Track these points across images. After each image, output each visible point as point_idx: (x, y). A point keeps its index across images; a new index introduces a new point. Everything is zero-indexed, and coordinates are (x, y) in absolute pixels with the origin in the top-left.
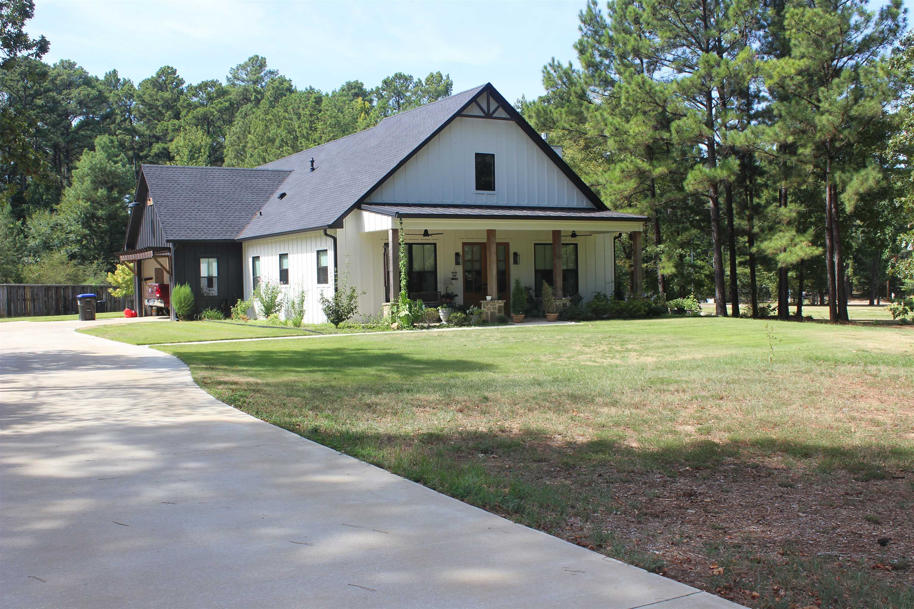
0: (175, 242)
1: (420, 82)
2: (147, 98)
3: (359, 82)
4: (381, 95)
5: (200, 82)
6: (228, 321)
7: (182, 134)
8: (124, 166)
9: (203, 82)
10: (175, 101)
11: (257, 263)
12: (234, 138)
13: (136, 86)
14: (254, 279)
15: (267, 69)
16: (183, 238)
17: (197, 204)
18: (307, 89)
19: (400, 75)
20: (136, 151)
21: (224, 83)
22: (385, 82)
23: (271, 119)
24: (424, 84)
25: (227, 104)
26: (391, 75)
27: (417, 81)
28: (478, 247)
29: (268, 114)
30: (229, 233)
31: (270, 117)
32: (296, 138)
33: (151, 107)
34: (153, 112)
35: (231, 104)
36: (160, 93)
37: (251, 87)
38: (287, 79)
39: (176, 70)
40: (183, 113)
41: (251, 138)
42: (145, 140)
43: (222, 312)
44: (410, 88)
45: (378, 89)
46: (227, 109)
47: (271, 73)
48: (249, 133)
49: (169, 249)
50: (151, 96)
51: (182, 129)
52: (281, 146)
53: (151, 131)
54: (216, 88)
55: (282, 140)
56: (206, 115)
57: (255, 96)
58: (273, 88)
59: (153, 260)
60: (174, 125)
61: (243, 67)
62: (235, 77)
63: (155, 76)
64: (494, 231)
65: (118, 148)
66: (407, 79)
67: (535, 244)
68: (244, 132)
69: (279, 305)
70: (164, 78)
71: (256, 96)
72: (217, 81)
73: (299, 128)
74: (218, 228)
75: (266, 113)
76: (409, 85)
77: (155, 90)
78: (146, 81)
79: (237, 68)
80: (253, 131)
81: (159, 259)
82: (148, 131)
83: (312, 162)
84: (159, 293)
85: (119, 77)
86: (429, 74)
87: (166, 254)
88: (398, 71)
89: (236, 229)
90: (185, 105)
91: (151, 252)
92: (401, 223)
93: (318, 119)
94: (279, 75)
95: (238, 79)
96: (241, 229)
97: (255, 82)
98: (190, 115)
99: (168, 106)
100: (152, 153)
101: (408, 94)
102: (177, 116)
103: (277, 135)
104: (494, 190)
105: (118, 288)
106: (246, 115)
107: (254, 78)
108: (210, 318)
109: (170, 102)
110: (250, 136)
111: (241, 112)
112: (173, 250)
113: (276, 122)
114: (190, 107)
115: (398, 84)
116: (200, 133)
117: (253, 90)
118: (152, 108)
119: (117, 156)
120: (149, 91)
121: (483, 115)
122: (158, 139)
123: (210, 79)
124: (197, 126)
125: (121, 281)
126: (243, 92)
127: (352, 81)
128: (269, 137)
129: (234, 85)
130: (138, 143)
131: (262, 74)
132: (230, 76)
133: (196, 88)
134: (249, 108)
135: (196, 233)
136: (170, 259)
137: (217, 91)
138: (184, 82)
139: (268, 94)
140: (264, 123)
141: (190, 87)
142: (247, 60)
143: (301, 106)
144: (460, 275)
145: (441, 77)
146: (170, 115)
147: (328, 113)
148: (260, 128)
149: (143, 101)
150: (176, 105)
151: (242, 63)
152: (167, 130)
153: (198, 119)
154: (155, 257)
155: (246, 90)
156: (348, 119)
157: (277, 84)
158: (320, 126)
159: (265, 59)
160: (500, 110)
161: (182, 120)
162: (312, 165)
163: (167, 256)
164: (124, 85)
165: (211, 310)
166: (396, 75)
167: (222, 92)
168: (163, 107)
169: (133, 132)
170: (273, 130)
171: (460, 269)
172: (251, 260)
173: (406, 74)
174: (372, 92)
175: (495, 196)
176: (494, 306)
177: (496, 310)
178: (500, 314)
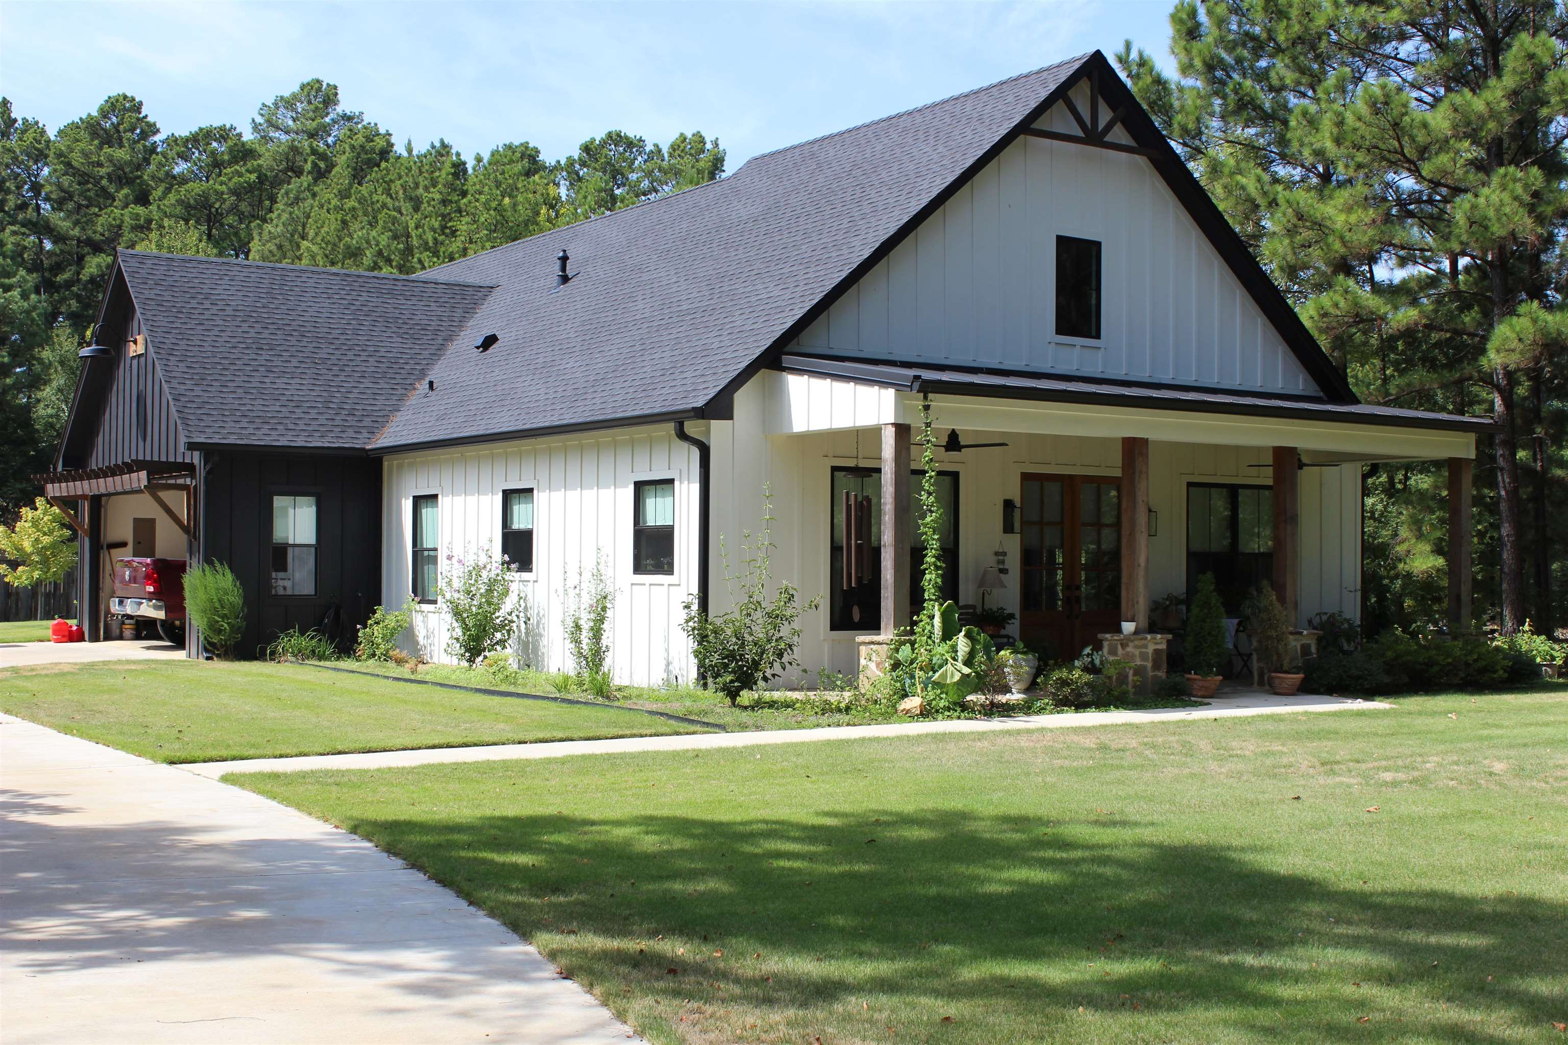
0: (207, 450)
1: (660, 151)
2: (77, 159)
3: (531, 145)
4: (577, 174)
5: (195, 129)
6: (347, 664)
7: (154, 235)
8: (25, 296)
9: (201, 129)
10: (138, 167)
11: (427, 513)
12: (271, 246)
13: (52, 133)
14: (415, 554)
15: (339, 109)
16: (232, 440)
17: (265, 355)
18: (433, 147)
19: (619, 135)
20: (47, 274)
21: (248, 136)
22: (586, 148)
23: (354, 209)
24: (666, 155)
25: (253, 177)
26: (599, 135)
27: (652, 148)
28: (1056, 485)
29: (349, 197)
30: (350, 433)
31: (351, 203)
32: (409, 251)
33: (84, 178)
34: (89, 190)
35: (262, 178)
36: (107, 150)
37: (305, 144)
38: (382, 131)
39: (141, 103)
40: (157, 193)
41: (308, 249)
42: (67, 248)
43: (332, 639)
44: (637, 163)
45: (571, 162)
46: (251, 188)
47: (348, 118)
48: (303, 237)
49: (190, 468)
50: (86, 155)
51: (153, 226)
52: (375, 267)
53: (83, 229)
54: (230, 143)
55: (380, 253)
56: (207, 199)
57: (313, 162)
58: (353, 147)
59: (147, 496)
60: (137, 217)
61: (288, 103)
62: (270, 123)
63: (95, 113)
64: (1144, 442)
65: (12, 259)
66: (632, 144)
67: (1190, 484)
68: (292, 236)
69: (503, 626)
70: (114, 119)
71: (315, 165)
72: (232, 128)
73: (417, 228)
74: (322, 419)
75: (344, 195)
76: (635, 159)
77: (96, 142)
78: (74, 126)
79: (276, 104)
80: (311, 234)
81: (163, 495)
82: (77, 230)
83: (564, 259)
84: (154, 582)
85: (13, 116)
86: (677, 135)
87: (180, 481)
88: (613, 128)
89: (367, 422)
90: (161, 174)
91: (143, 474)
92: (926, 408)
93: (460, 211)
94: (365, 123)
95: (278, 128)
96: (379, 423)
97: (312, 135)
98: (172, 198)
99: (121, 177)
100: (84, 276)
101: (633, 177)
102: (143, 199)
103: (368, 242)
104: (1098, 336)
105: (23, 563)
106: (297, 200)
107: (311, 125)
108: (301, 655)
109: (127, 170)
110: (305, 244)
111: (287, 193)
112: (201, 472)
113: (366, 214)
114: (173, 181)
115: (612, 151)
116: (193, 236)
117: (308, 151)
118: (88, 182)
119: (9, 275)
120: (82, 145)
121: (1081, 134)
122: (97, 248)
123: (217, 124)
124: (187, 221)
125: (29, 549)
126: (287, 154)
127: (517, 143)
128: (348, 247)
129: (266, 139)
130: (50, 253)
131: (327, 120)
132: (259, 120)
133: (187, 140)
134: (305, 184)
135: (265, 429)
136: (192, 493)
137: (231, 150)
138: (158, 131)
139: (342, 160)
140: (339, 217)
141: (173, 141)
142: (296, 89)
143: (423, 182)
144: (1014, 562)
145: (702, 141)
146: (127, 196)
147: (483, 198)
148: (331, 225)
149: (69, 164)
150: (140, 177)
151: (287, 94)
152: (120, 227)
153: (188, 207)
154: (152, 488)
155: (294, 149)
156: (524, 212)
157: (360, 139)
158: (463, 225)
159: (335, 87)
160: (1118, 125)
161: (153, 207)
162: (563, 268)
163: (185, 487)
164: (24, 132)
165: (302, 634)
166: (610, 135)
167: (243, 153)
168: (110, 180)
169: (42, 228)
170: (358, 233)
171: (1013, 545)
172: (407, 506)
173: (631, 135)
174: (557, 167)
175: (1100, 354)
176: (1143, 650)
177: (1147, 660)
178: (1156, 673)
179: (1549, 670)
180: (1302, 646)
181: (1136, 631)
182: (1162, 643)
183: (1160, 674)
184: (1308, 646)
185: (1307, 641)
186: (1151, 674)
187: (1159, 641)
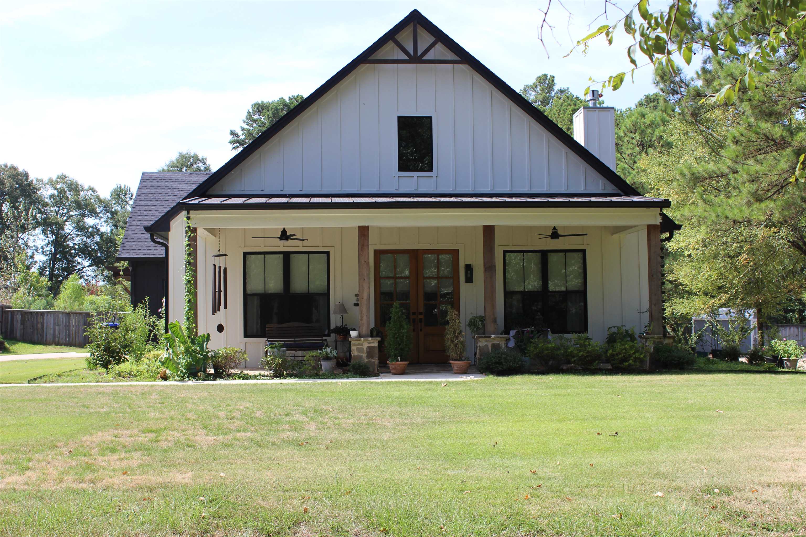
15: (557, 88)
28: (406, 257)
47: (562, 91)
61: (531, 88)
64: (367, 227)
67: (506, 251)
92: (188, 219)
94: (570, 93)
97: (544, 103)
104: (431, 169)
107: (542, 97)
112: (130, 270)
121: (406, 58)
131: (552, 93)
151: (530, 84)
159: (554, 77)
160: (439, 47)
175: (434, 180)
176: (359, 347)
177: (363, 352)
178: (370, 360)
179: (788, 363)
180: (493, 346)
181: (360, 336)
182: (374, 342)
183: (373, 360)
184: (499, 345)
185: (496, 342)
186: (367, 360)
187: (372, 341)
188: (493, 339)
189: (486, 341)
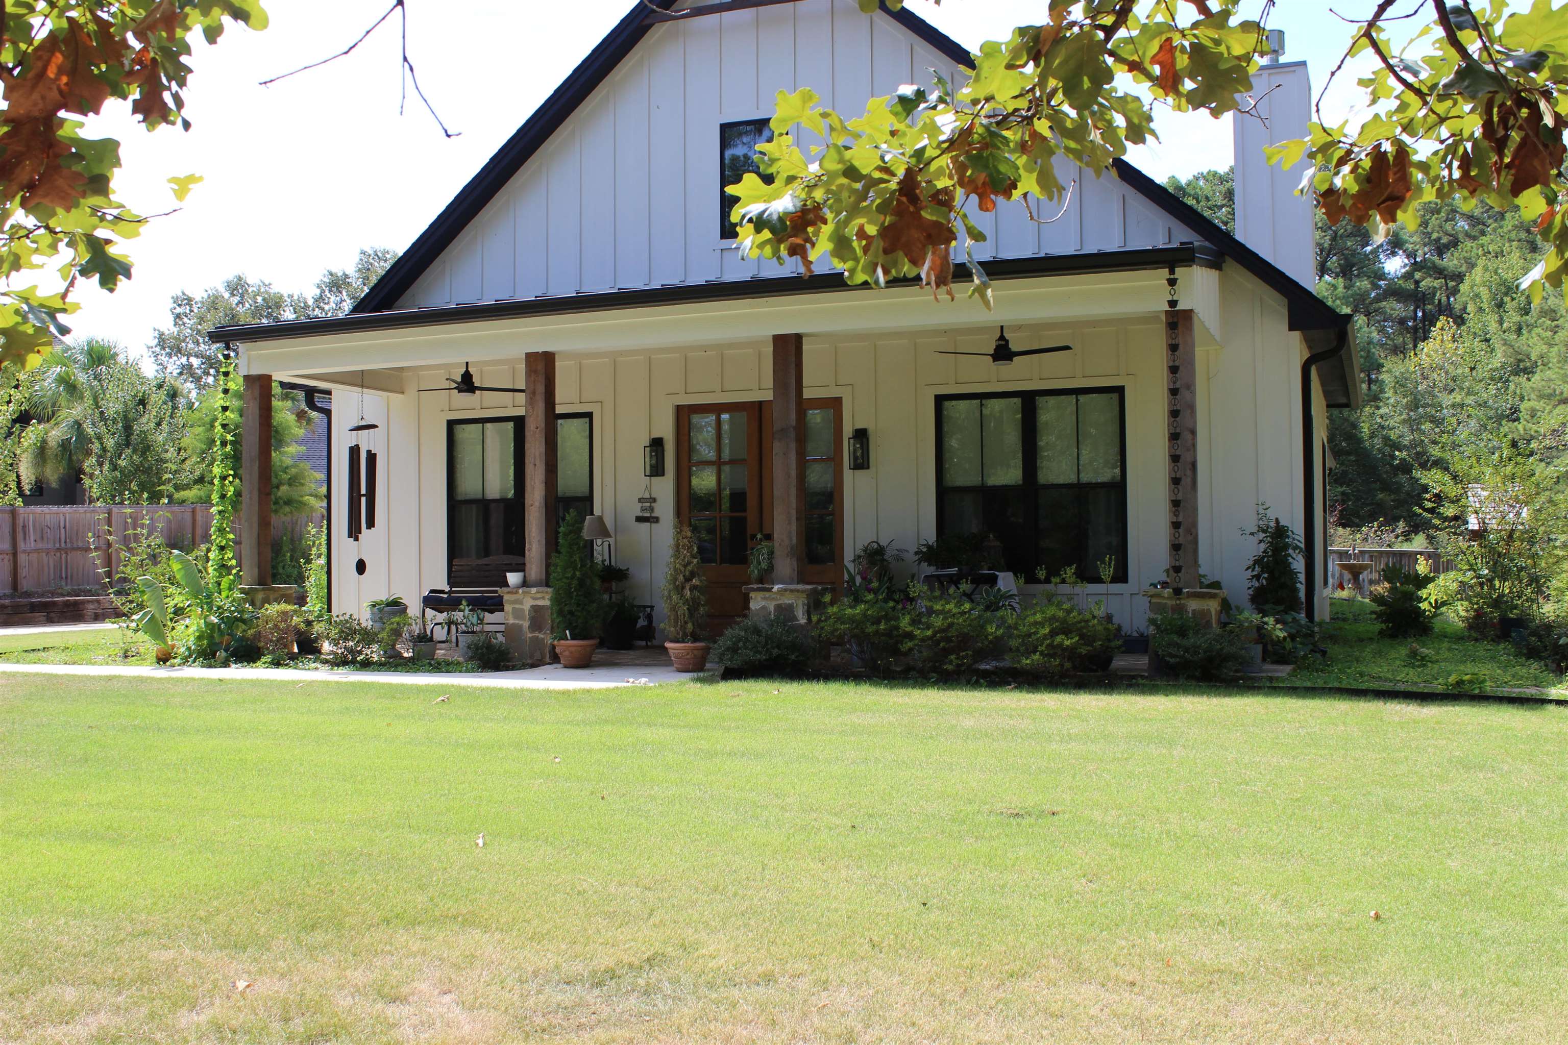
67: (941, 398)
144: (666, 507)
171: (665, 490)
176: (517, 606)
177: (523, 618)
178: (537, 634)
180: (779, 608)
181: (525, 584)
182: (543, 598)
183: (541, 636)
184: (790, 608)
185: (787, 600)
186: (530, 635)
187: (539, 595)
188: (775, 593)
189: (764, 598)
